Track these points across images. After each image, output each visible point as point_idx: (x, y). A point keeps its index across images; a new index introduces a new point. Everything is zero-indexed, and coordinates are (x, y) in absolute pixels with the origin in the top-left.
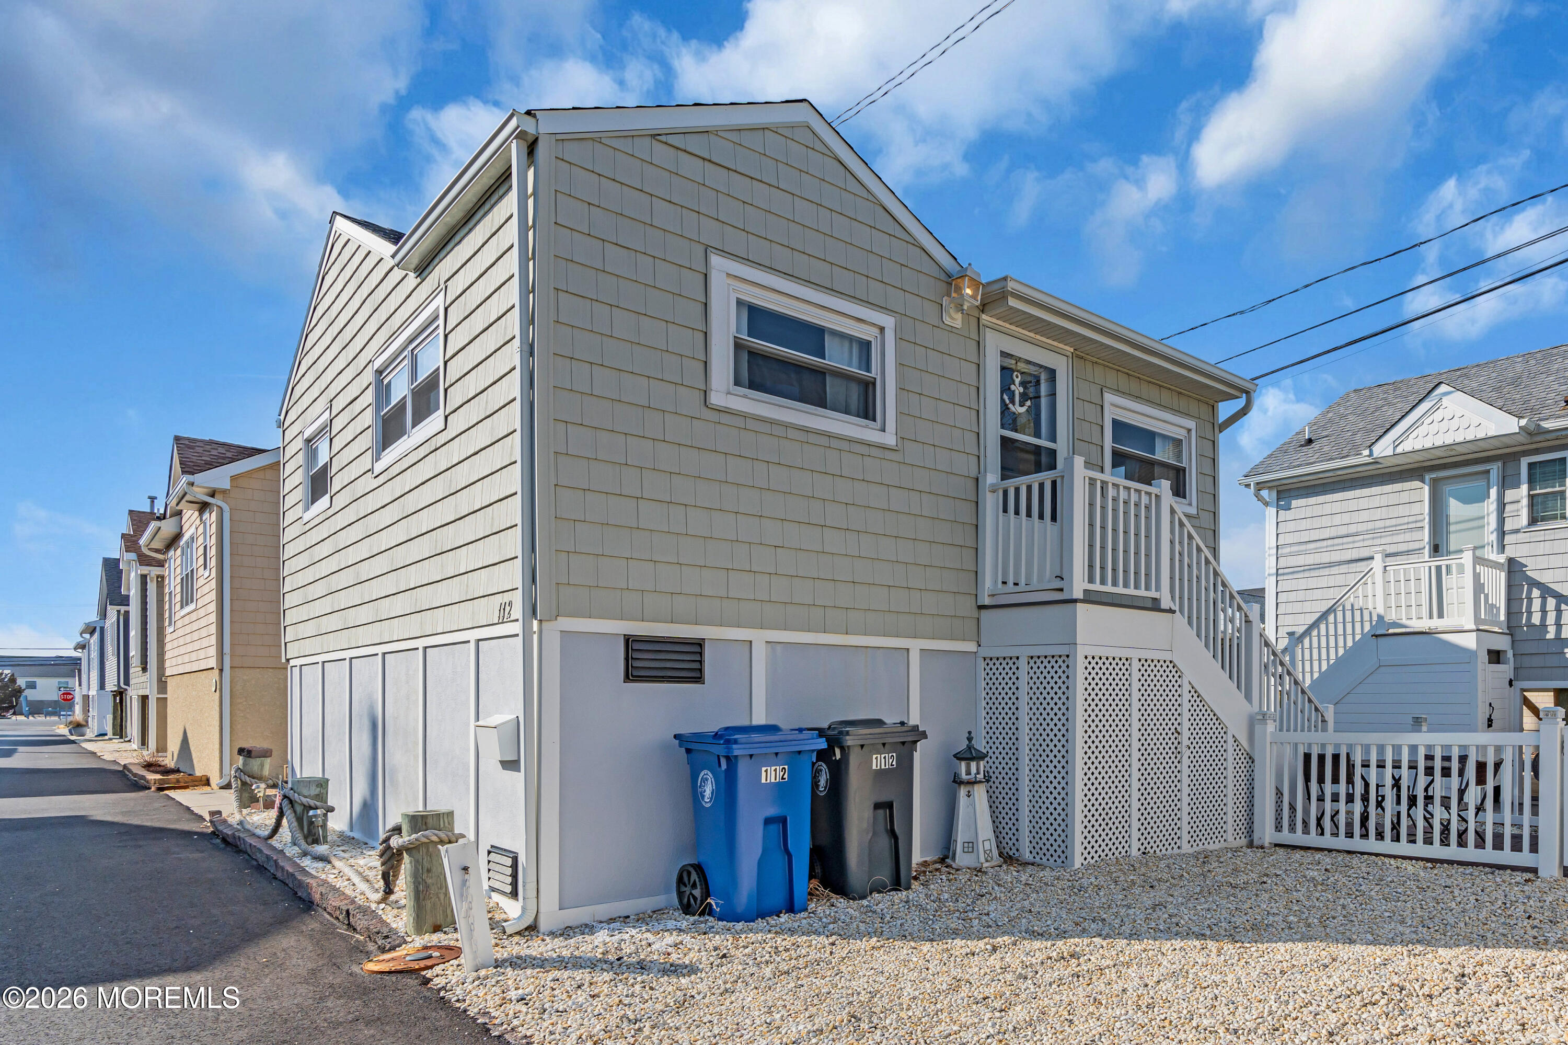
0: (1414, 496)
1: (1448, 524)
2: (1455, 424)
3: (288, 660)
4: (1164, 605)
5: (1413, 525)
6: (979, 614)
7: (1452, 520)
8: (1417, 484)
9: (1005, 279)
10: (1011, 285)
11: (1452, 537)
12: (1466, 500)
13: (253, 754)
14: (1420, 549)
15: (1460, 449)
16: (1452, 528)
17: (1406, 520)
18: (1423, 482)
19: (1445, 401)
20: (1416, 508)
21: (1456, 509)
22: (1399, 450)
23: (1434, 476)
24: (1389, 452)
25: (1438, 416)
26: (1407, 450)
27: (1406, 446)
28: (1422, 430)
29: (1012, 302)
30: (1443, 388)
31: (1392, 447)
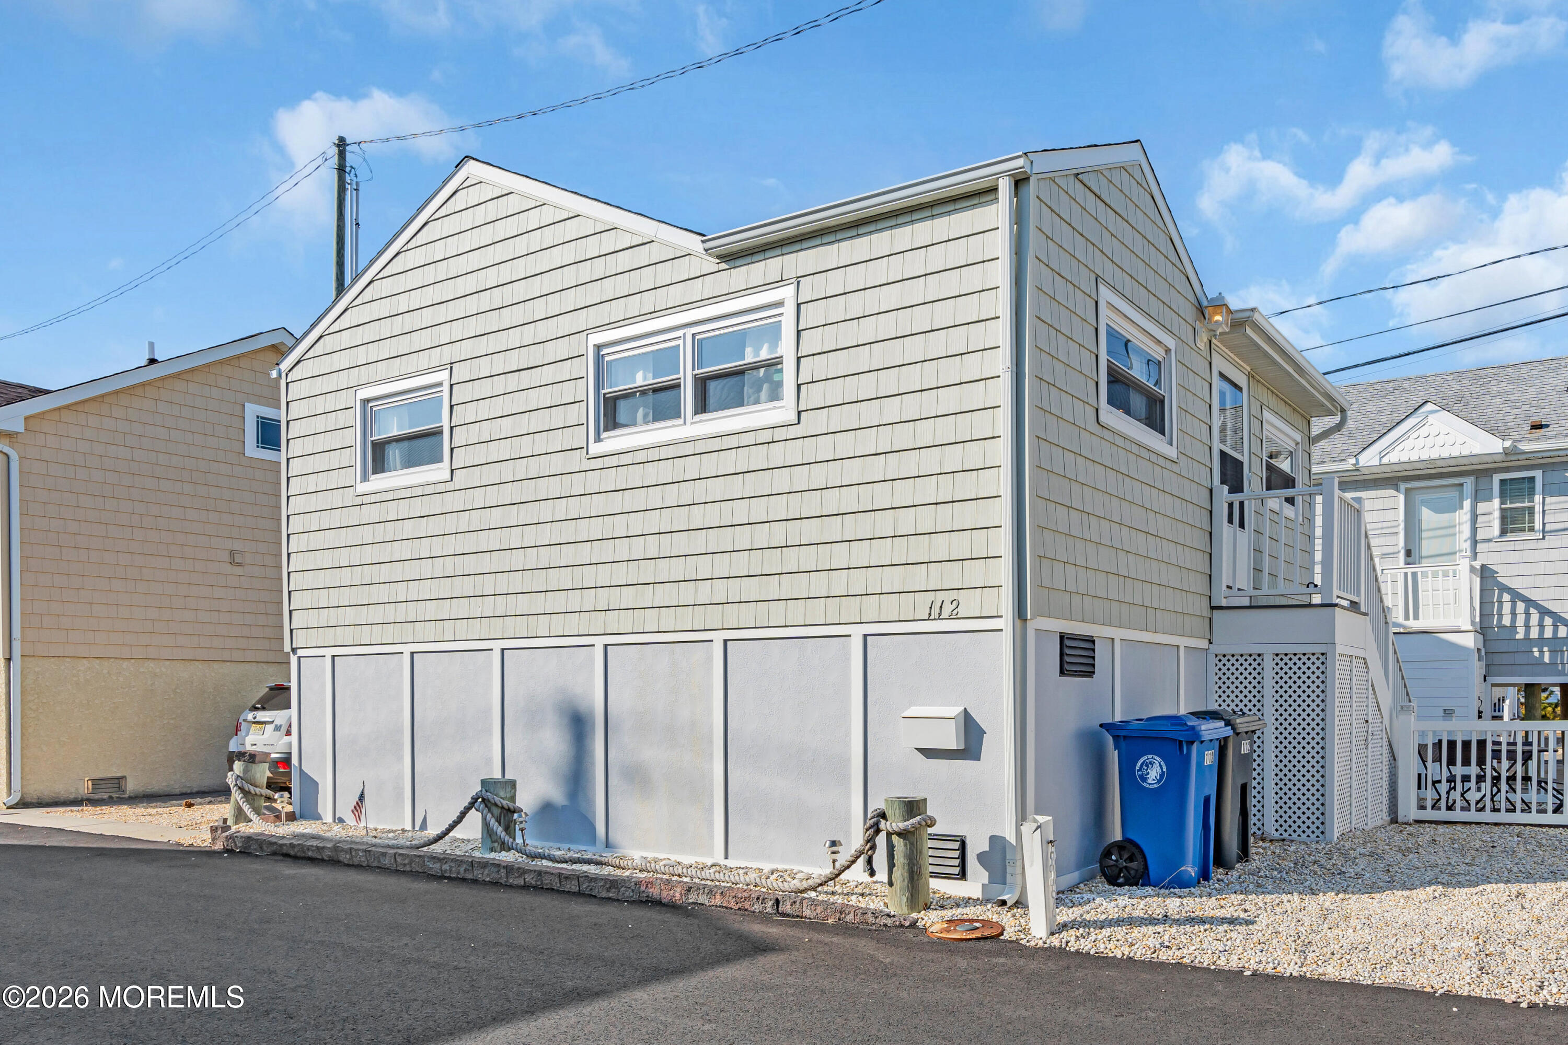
0: (1389, 503)
1: (1420, 530)
2: (1440, 440)
3: (294, 650)
4: (1363, 609)
5: (1388, 531)
6: (1212, 614)
7: (1424, 527)
8: (1392, 492)
9: (1253, 310)
10: (1256, 316)
11: (1424, 543)
12: (1438, 510)
13: (257, 759)
14: (1394, 553)
15: (1440, 463)
16: (1424, 535)
17: (1380, 525)
18: (1397, 490)
19: (1431, 419)
20: (1390, 515)
21: (1427, 516)
22: (1385, 460)
23: (1409, 485)
24: (1376, 462)
25: (1424, 431)
26: (1392, 461)
27: (1392, 458)
28: (1408, 444)
29: (1249, 331)
30: (1429, 407)
31: (1378, 457)
